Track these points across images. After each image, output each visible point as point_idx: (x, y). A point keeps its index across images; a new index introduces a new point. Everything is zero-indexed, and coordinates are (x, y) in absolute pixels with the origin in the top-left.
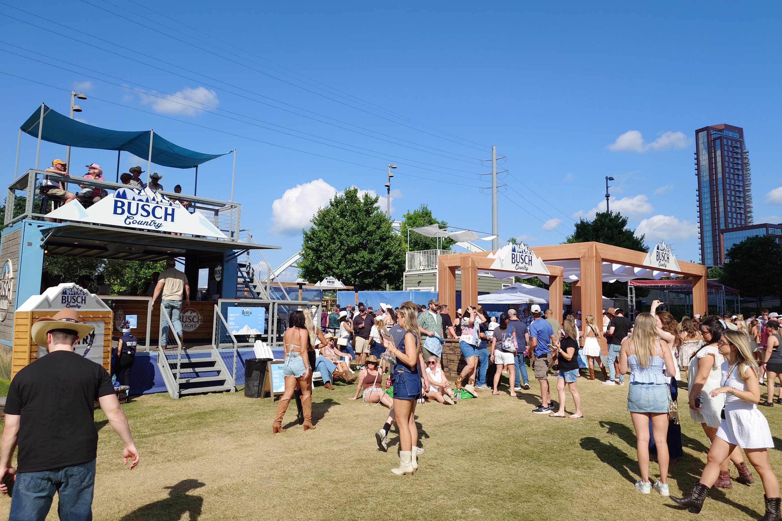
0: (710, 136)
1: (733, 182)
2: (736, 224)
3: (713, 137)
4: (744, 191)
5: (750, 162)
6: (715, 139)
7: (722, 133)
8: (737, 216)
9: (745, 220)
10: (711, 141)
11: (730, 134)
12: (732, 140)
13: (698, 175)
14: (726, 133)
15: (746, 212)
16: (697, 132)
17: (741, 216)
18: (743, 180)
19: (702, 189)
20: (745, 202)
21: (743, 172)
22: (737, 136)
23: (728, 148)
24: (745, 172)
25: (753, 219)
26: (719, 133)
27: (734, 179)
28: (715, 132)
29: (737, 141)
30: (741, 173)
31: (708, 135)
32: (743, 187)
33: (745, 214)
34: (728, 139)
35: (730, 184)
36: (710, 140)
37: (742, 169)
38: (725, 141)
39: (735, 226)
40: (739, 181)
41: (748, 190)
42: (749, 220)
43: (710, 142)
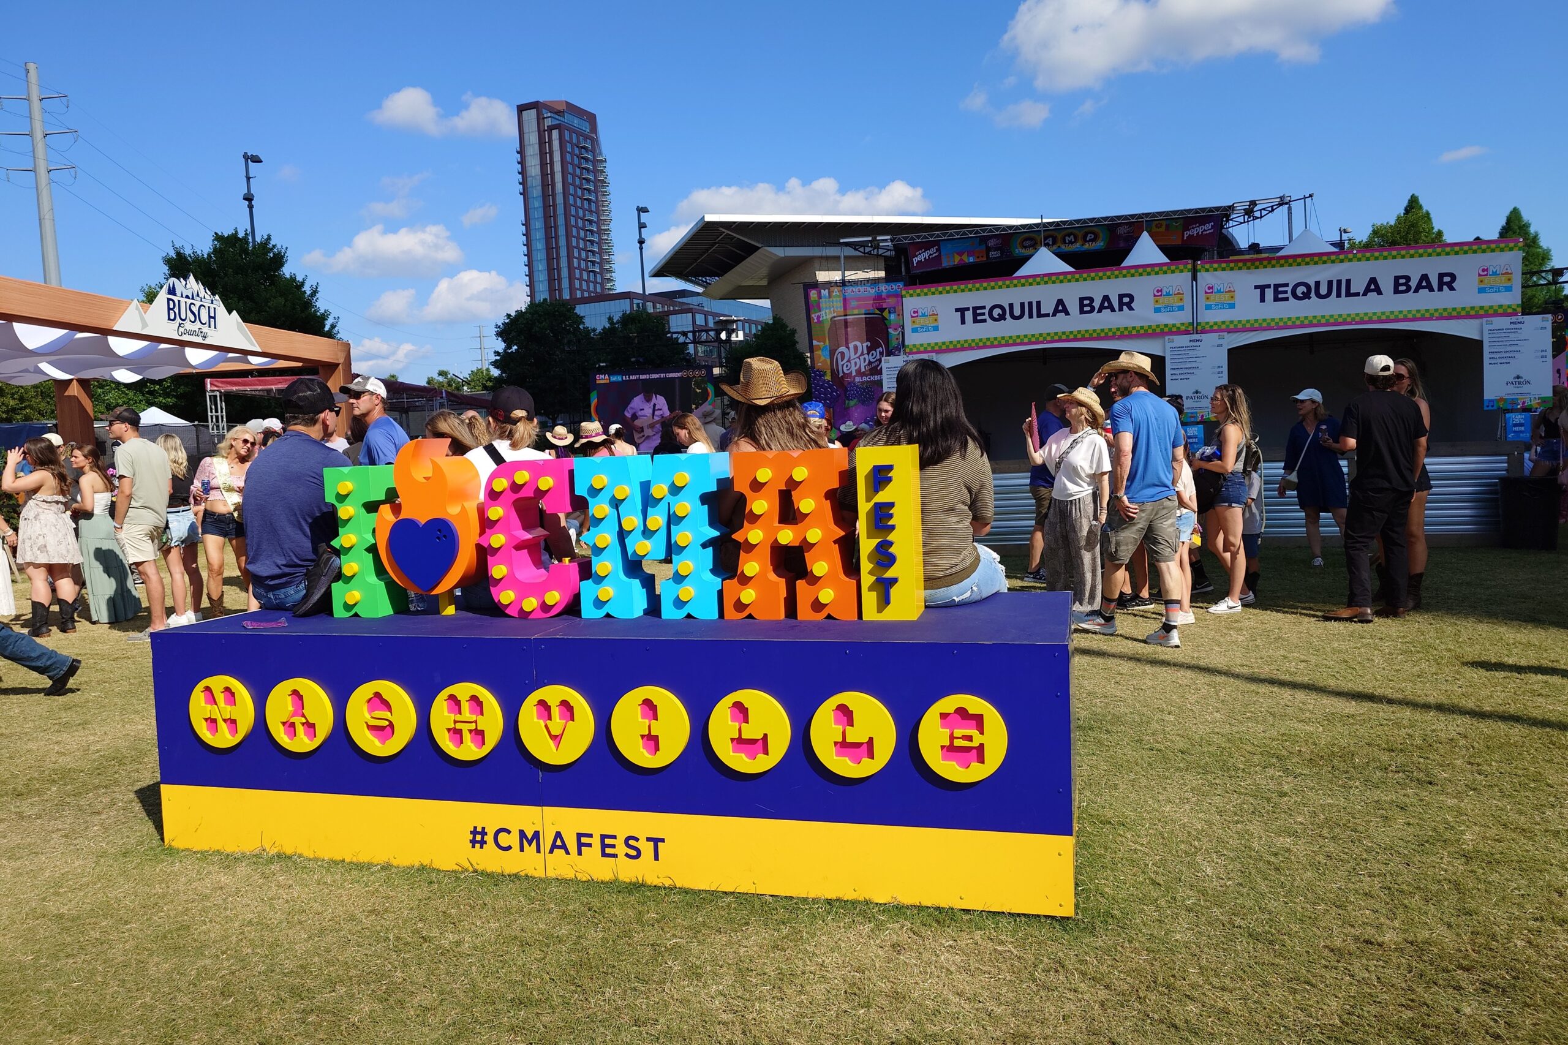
0: (541, 121)
1: (581, 213)
2: (588, 290)
3: (548, 122)
4: (600, 232)
5: (610, 179)
6: (551, 129)
7: (562, 119)
8: (588, 276)
9: (602, 284)
10: (545, 131)
11: (576, 122)
12: (579, 134)
13: (524, 193)
14: (568, 118)
15: (603, 271)
16: (521, 109)
17: (595, 276)
18: (597, 212)
19: (532, 222)
20: (601, 252)
21: (597, 198)
22: (586, 127)
23: (572, 149)
24: (600, 198)
25: (615, 283)
26: (557, 117)
27: (582, 208)
28: (549, 115)
29: (586, 138)
30: (594, 199)
31: (540, 119)
32: (598, 224)
33: (601, 273)
34: (572, 131)
35: (576, 217)
36: (542, 129)
37: (596, 192)
38: (567, 133)
39: (586, 295)
40: (591, 212)
41: (606, 230)
42: (608, 286)
43: (542, 133)
